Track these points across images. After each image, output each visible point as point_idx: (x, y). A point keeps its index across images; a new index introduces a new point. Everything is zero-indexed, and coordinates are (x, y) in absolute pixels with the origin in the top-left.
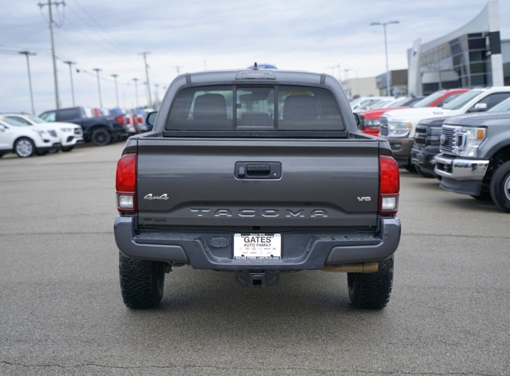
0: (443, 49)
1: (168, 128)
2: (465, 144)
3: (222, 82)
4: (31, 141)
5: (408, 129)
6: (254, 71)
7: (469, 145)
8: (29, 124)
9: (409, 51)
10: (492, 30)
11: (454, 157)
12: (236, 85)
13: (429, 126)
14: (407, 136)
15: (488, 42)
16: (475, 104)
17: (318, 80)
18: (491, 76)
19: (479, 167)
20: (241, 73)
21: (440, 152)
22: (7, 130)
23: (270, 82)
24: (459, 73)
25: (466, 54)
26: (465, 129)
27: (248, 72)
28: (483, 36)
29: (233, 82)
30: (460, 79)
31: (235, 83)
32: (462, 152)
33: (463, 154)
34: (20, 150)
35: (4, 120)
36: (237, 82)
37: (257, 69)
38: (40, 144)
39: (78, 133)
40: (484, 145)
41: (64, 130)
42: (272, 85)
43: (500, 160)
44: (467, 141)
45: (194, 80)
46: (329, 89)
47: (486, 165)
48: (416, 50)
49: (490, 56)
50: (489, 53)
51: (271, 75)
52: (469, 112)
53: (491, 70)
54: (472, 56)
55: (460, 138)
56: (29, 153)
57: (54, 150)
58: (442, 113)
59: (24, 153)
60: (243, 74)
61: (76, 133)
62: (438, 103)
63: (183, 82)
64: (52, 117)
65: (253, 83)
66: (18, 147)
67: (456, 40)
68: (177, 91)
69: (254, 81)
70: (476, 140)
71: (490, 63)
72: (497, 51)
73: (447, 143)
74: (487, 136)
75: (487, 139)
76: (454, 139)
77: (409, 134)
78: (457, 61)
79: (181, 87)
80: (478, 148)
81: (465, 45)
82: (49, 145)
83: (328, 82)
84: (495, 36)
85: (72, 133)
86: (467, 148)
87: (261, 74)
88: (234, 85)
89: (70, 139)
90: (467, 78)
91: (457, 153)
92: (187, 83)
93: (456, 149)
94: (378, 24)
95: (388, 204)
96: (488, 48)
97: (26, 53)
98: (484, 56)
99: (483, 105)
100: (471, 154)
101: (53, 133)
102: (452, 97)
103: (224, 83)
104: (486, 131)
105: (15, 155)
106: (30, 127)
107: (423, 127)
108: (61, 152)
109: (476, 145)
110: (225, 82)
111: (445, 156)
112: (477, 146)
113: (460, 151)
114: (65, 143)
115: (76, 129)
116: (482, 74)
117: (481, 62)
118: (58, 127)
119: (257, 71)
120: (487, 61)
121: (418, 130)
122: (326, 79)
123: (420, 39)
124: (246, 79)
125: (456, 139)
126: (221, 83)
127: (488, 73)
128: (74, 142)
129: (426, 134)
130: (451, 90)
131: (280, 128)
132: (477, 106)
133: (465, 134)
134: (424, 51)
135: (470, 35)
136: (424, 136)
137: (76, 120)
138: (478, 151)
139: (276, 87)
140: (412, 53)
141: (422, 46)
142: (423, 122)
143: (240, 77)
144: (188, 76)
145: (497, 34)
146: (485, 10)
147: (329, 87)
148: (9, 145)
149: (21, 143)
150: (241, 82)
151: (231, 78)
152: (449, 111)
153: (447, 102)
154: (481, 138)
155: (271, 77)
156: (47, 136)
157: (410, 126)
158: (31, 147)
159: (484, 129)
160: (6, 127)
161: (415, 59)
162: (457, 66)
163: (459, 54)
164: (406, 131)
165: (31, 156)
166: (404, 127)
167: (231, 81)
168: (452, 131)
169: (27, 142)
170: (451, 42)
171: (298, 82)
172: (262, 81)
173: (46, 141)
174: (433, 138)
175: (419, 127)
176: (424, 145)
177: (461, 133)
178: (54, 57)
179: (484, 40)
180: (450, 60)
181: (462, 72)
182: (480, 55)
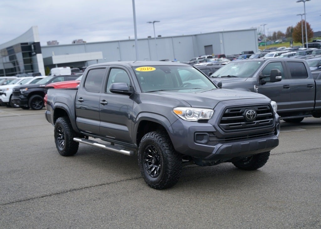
0: (4, 51)
10: (36, 41)
15: (33, 48)
18: (37, 65)
24: (14, 64)
25: (19, 54)
28: (29, 44)
30: (15, 68)
49: (35, 55)
50: (34, 53)
54: (24, 55)
67: (11, 47)
72: (40, 52)
78: (12, 58)
81: (19, 49)
84: (37, 44)
90: (19, 67)
96: (33, 51)
98: (31, 55)
116: (30, 64)
117: (29, 58)
120: (34, 57)
127: (34, 64)
135: (22, 44)
162: (12, 61)
163: (13, 54)
170: (8, 48)
180: (8, 58)
181: (16, 64)
182: (28, 54)
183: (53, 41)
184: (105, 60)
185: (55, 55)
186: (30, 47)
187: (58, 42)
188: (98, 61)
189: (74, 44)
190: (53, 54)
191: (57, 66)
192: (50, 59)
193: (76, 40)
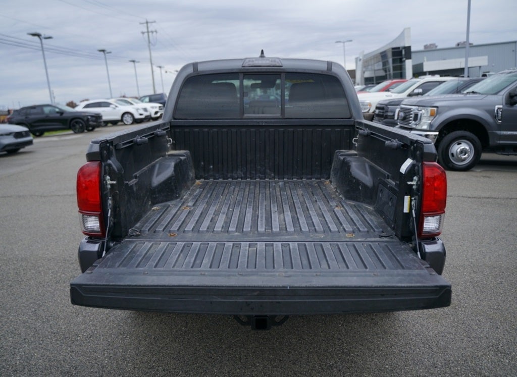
0: (377, 58)
1: (176, 117)
2: (420, 119)
3: (229, 70)
4: (132, 115)
5: (368, 107)
6: (261, 59)
7: (423, 121)
8: (132, 104)
9: (357, 59)
10: (407, 45)
11: (411, 129)
12: (243, 72)
13: (387, 105)
14: (368, 112)
15: (403, 53)
16: (414, 90)
17: (324, 67)
18: (405, 73)
19: (430, 136)
20: (247, 60)
21: (397, 124)
22: (117, 108)
23: (277, 69)
24: (386, 71)
25: (390, 60)
26: (420, 108)
27: (254, 59)
28: (401, 49)
29: (240, 69)
30: (386, 75)
31: (242, 71)
32: (418, 126)
33: (419, 127)
34: (126, 120)
35: (116, 102)
36: (243, 69)
37: (264, 57)
38: (137, 116)
39: (161, 109)
40: (436, 120)
41: (152, 107)
42: (278, 72)
43: (445, 132)
44: (422, 117)
45: (201, 68)
46: (336, 76)
47: (435, 135)
48: (361, 58)
49: (404, 61)
50: (404, 59)
51: (278, 62)
52: (410, 95)
53: (405, 69)
54: (394, 61)
55: (416, 115)
56: (131, 122)
57: (147, 120)
58: (392, 96)
59: (127, 122)
60: (249, 61)
61: (160, 109)
62: (386, 89)
63: (190, 70)
64: (147, 99)
65: (260, 71)
66: (124, 119)
67: (385, 52)
68: (184, 80)
69: (261, 69)
70: (429, 117)
71: (405, 65)
72: (409, 58)
73: (405, 119)
74: (437, 114)
75: (438, 116)
76: (411, 115)
77: (369, 110)
78: (385, 64)
79: (188, 76)
80: (430, 123)
81: (390, 55)
82: (143, 117)
83: (335, 69)
84: (408, 49)
85: (157, 110)
86: (422, 123)
87: (268, 62)
88: (240, 73)
89: (156, 113)
90: (390, 74)
91: (414, 126)
92: (194, 71)
93: (413, 124)
94: (340, 42)
95: (430, 224)
96: (403, 56)
97: (134, 61)
98: (401, 61)
99: (420, 90)
100: (425, 127)
101: (145, 110)
102: (394, 85)
103: (230, 71)
104: (437, 110)
105: (122, 123)
106: (132, 106)
107: (382, 106)
108: (151, 120)
109: (429, 120)
110: (232, 69)
111: (401, 127)
112: (430, 122)
113: (416, 125)
114: (153, 116)
115: (160, 107)
116: (399, 72)
117: (399, 64)
118: (149, 106)
119: (264, 59)
120: (403, 64)
121: (377, 108)
122: (333, 67)
123: (363, 52)
124: (252, 66)
125: (413, 116)
126: (227, 71)
127: (403, 71)
128: (159, 115)
129: (384, 111)
130: (394, 81)
131: (286, 116)
132: (416, 91)
133: (421, 112)
134: (365, 59)
135: (393, 49)
136: (383, 112)
137: (161, 101)
138: (431, 125)
139: (282, 74)
140: (359, 60)
141: (365, 56)
142: (380, 102)
143: (247, 65)
144: (195, 65)
145: (409, 48)
146: (403, 33)
147: (336, 74)
148: (119, 118)
149: (126, 116)
150: (248, 69)
151: (237, 66)
152: (396, 94)
153: (393, 89)
154: (433, 115)
155: (278, 65)
156: (142, 112)
157: (370, 105)
158: (132, 118)
159: (435, 109)
160: (116, 106)
161: (360, 63)
162: (385, 67)
163: (386, 60)
164: (367, 108)
165: (132, 124)
166: (365, 106)
167: (237, 69)
168: (410, 110)
169: (130, 116)
170: (381, 53)
171: (305, 70)
172: (269, 69)
173: (141, 115)
174: (390, 114)
175: (378, 106)
176: (382, 119)
177: (417, 111)
178: (152, 64)
179: (401, 51)
180: (381, 63)
181: (388, 71)
182: (399, 60)
183: (431, 45)
184: (493, 66)
185: (428, 60)
186: (401, 52)
187: (436, 44)
188: (482, 67)
189: (457, 47)
190: (425, 59)
191: (428, 73)
192: (421, 65)
193: (461, 43)
